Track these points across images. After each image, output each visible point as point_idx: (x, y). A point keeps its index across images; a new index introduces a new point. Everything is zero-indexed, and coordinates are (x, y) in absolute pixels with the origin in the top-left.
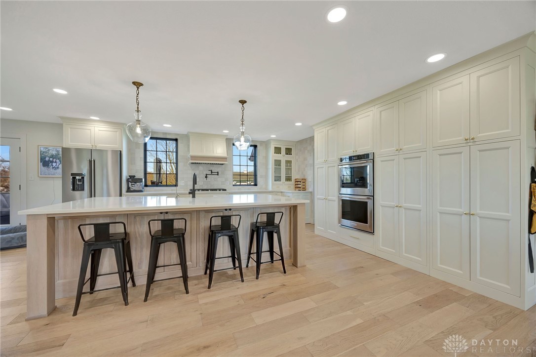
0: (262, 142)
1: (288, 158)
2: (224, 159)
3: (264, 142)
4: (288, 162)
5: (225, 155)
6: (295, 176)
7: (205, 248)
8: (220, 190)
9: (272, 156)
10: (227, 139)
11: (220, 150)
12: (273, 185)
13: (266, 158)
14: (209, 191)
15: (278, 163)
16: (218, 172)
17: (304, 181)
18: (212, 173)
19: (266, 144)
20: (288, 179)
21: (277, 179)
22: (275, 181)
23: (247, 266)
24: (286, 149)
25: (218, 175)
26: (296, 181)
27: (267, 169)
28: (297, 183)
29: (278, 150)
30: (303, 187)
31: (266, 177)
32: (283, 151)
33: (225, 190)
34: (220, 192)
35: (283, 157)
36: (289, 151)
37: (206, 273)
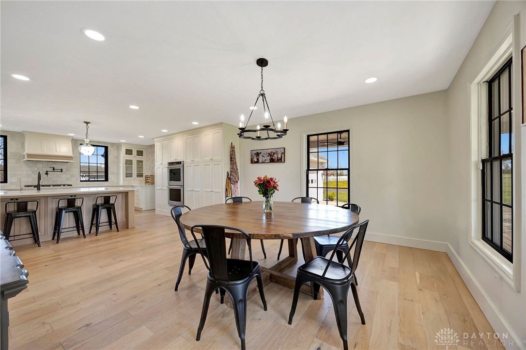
0: (113, 144)
1: (140, 158)
2: (70, 158)
3: (115, 144)
4: (140, 162)
5: (71, 154)
6: (146, 172)
7: (52, 223)
8: (64, 185)
9: (123, 157)
10: (72, 140)
11: (64, 149)
12: (123, 180)
13: (118, 157)
14: (51, 187)
15: (129, 163)
16: (62, 169)
17: (153, 177)
18: (54, 169)
19: (118, 146)
20: (140, 175)
21: (129, 175)
22: (126, 177)
23: (90, 232)
24: (138, 151)
25: (62, 171)
26: (147, 177)
27: (118, 167)
28: (147, 179)
29: (129, 152)
30: (152, 181)
31: (118, 174)
32: (135, 153)
33: (71, 185)
34: (64, 187)
35: (134, 158)
36: (140, 153)
37: (53, 239)
